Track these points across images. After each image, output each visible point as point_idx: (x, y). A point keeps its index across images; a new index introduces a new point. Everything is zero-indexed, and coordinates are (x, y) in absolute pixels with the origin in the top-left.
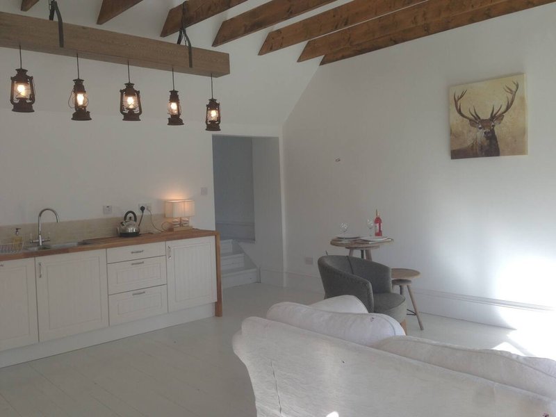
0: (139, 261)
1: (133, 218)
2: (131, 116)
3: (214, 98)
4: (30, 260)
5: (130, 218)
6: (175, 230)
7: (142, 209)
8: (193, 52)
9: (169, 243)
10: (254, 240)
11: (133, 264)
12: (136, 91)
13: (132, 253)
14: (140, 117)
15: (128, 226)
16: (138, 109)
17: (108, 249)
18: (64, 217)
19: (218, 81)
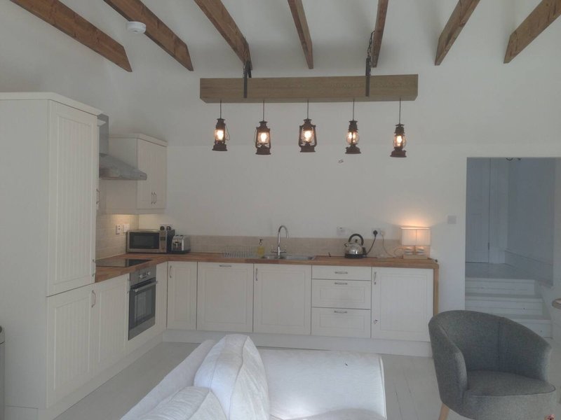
0: (340, 281)
1: (360, 241)
2: (307, 148)
3: (401, 123)
4: (251, 265)
5: (356, 240)
6: (404, 258)
7: (375, 233)
8: (371, 80)
9: (376, 269)
10: (552, 284)
11: (336, 283)
12: (312, 126)
13: (336, 273)
14: (316, 148)
15: (351, 247)
16: (313, 142)
17: (314, 266)
18: (293, 234)
19: (406, 104)
